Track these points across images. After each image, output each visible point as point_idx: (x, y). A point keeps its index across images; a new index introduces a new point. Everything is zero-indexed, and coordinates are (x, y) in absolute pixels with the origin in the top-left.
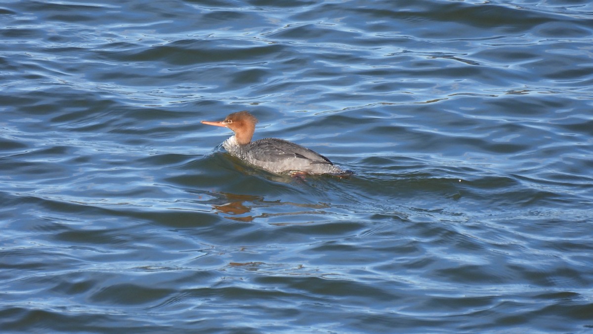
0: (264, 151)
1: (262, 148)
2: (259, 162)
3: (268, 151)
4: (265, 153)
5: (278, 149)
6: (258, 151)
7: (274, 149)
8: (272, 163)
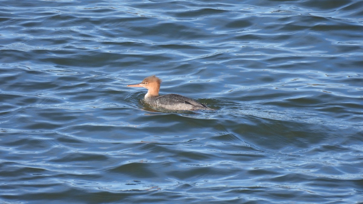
0: (166, 99)
1: (165, 98)
2: (163, 105)
3: (169, 99)
4: (167, 100)
5: (175, 99)
6: (163, 99)
7: (173, 98)
8: (170, 106)
